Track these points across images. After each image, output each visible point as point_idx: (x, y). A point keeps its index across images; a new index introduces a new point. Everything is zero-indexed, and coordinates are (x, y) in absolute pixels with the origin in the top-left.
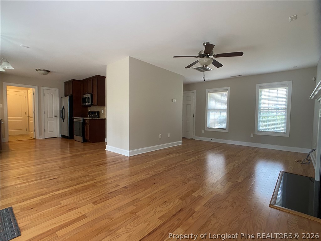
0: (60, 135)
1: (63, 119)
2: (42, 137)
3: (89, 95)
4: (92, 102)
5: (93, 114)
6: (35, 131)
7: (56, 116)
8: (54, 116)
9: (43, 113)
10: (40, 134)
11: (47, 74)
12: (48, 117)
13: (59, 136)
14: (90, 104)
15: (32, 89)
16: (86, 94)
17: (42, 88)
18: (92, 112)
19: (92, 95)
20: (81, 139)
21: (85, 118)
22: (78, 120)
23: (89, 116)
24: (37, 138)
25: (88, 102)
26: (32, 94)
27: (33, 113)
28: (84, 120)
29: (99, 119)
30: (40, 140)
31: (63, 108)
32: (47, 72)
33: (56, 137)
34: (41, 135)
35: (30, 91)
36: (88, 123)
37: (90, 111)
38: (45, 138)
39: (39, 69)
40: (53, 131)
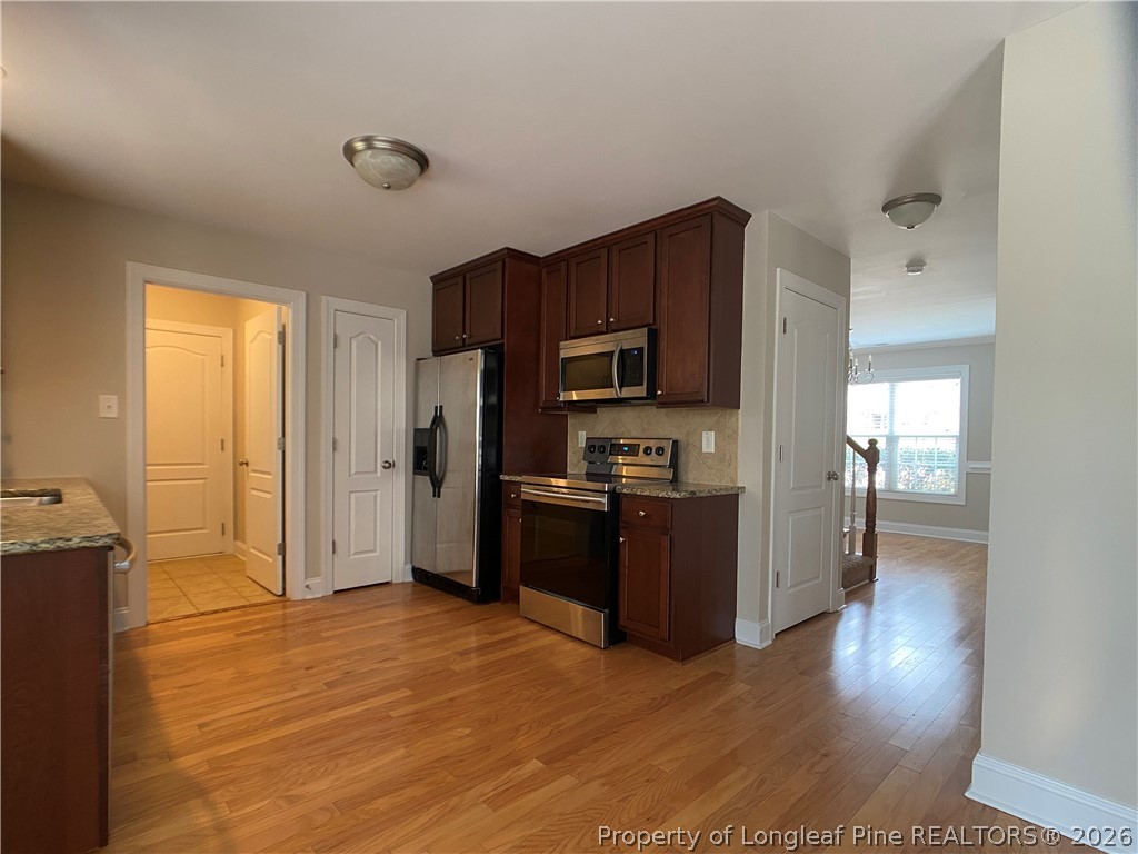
0: (409, 567)
1: (437, 484)
2: (321, 587)
6: (282, 549)
7: (389, 465)
8: (380, 464)
9: (324, 445)
10: (311, 569)
12: (353, 471)
13: (401, 572)
15: (275, 306)
17: (328, 303)
24: (296, 592)
26: (275, 338)
27: (276, 445)
30: (310, 605)
31: (438, 420)
33: (388, 583)
34: (317, 574)
35: (262, 322)
36: (657, 523)
38: (335, 592)
39: (368, 141)
40: (374, 551)
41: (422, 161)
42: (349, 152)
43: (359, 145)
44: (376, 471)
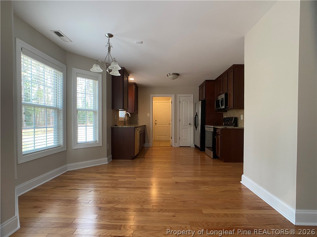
0: (194, 144)
1: (196, 128)
2: (177, 145)
3: (223, 96)
4: (226, 105)
5: (228, 121)
6: (172, 138)
7: (190, 124)
8: (188, 124)
9: (178, 120)
10: (175, 142)
11: (176, 78)
12: (183, 125)
13: (192, 145)
14: (223, 107)
16: (220, 94)
18: (227, 118)
19: (226, 95)
20: (211, 154)
21: (216, 127)
22: (209, 129)
23: (225, 123)
24: (173, 146)
25: (222, 106)
28: (215, 129)
29: (236, 128)
30: (175, 148)
31: (197, 115)
32: (176, 76)
33: (190, 147)
34: (177, 143)
36: (219, 133)
37: (225, 117)
38: (180, 147)
39: (169, 74)
40: (187, 140)
41: (178, 75)
42: (167, 75)
43: (168, 75)
44: (187, 125)
